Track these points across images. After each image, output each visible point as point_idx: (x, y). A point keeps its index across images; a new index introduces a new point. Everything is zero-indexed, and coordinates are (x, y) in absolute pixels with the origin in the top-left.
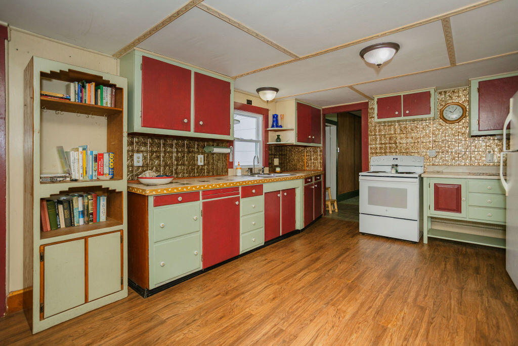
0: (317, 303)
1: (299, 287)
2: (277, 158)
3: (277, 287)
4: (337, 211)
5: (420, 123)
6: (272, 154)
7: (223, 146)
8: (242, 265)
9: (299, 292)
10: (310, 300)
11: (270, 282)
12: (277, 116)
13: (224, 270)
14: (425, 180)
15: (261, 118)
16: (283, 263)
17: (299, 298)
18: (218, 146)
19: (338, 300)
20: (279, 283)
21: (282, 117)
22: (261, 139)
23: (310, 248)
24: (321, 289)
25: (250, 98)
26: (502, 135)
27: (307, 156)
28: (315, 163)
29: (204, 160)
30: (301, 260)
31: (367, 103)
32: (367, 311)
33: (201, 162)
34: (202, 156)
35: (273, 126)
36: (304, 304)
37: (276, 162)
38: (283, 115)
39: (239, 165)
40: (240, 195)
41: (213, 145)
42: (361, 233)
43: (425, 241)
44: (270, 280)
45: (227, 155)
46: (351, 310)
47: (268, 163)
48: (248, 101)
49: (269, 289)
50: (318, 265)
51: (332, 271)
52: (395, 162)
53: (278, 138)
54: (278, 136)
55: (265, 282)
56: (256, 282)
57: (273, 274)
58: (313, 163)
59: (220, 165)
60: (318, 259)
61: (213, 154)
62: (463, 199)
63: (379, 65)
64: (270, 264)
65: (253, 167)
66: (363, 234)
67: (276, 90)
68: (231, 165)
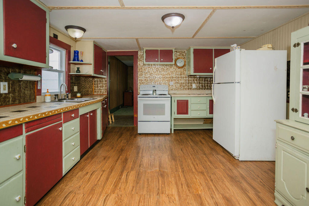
0: (152, 196)
1: (130, 188)
2: (76, 86)
3: (113, 196)
4: (114, 121)
5: (166, 67)
6: (72, 83)
7: (30, 74)
8: (67, 187)
9: (133, 193)
10: (146, 196)
11: (106, 193)
12: (78, 52)
13: (50, 200)
14: (172, 98)
15: (64, 52)
16: (104, 171)
17: (137, 198)
18: (25, 73)
19: (162, 187)
20: (113, 192)
21: (82, 53)
22: (64, 69)
23: (115, 152)
24: (146, 183)
25: (57, 33)
26: (213, 75)
27: (94, 84)
28: (102, 89)
29: (9, 88)
30: (116, 164)
31: (138, 51)
32: (182, 187)
33: (4, 89)
34: (6, 84)
35: (74, 60)
36: (144, 202)
37: (76, 89)
38: (83, 52)
39: (48, 92)
40: (62, 121)
41: (20, 72)
42: (139, 134)
43: (173, 132)
44: (104, 192)
45: (35, 83)
46: (174, 191)
47: (70, 90)
48: (54, 35)
49: (109, 202)
50: (130, 164)
51: (142, 166)
52: (155, 89)
53: (78, 70)
54: (78, 68)
55: (100, 195)
56: (93, 199)
57: (103, 185)
58: (100, 89)
59: (27, 92)
60: (126, 160)
61: (20, 81)
62: (189, 107)
63: (173, 27)
64: (94, 176)
65: (59, 94)
66: (140, 134)
67: (84, 30)
68: (39, 92)
